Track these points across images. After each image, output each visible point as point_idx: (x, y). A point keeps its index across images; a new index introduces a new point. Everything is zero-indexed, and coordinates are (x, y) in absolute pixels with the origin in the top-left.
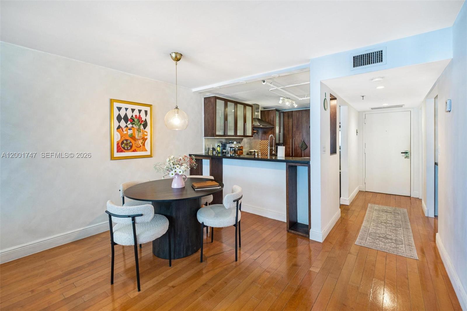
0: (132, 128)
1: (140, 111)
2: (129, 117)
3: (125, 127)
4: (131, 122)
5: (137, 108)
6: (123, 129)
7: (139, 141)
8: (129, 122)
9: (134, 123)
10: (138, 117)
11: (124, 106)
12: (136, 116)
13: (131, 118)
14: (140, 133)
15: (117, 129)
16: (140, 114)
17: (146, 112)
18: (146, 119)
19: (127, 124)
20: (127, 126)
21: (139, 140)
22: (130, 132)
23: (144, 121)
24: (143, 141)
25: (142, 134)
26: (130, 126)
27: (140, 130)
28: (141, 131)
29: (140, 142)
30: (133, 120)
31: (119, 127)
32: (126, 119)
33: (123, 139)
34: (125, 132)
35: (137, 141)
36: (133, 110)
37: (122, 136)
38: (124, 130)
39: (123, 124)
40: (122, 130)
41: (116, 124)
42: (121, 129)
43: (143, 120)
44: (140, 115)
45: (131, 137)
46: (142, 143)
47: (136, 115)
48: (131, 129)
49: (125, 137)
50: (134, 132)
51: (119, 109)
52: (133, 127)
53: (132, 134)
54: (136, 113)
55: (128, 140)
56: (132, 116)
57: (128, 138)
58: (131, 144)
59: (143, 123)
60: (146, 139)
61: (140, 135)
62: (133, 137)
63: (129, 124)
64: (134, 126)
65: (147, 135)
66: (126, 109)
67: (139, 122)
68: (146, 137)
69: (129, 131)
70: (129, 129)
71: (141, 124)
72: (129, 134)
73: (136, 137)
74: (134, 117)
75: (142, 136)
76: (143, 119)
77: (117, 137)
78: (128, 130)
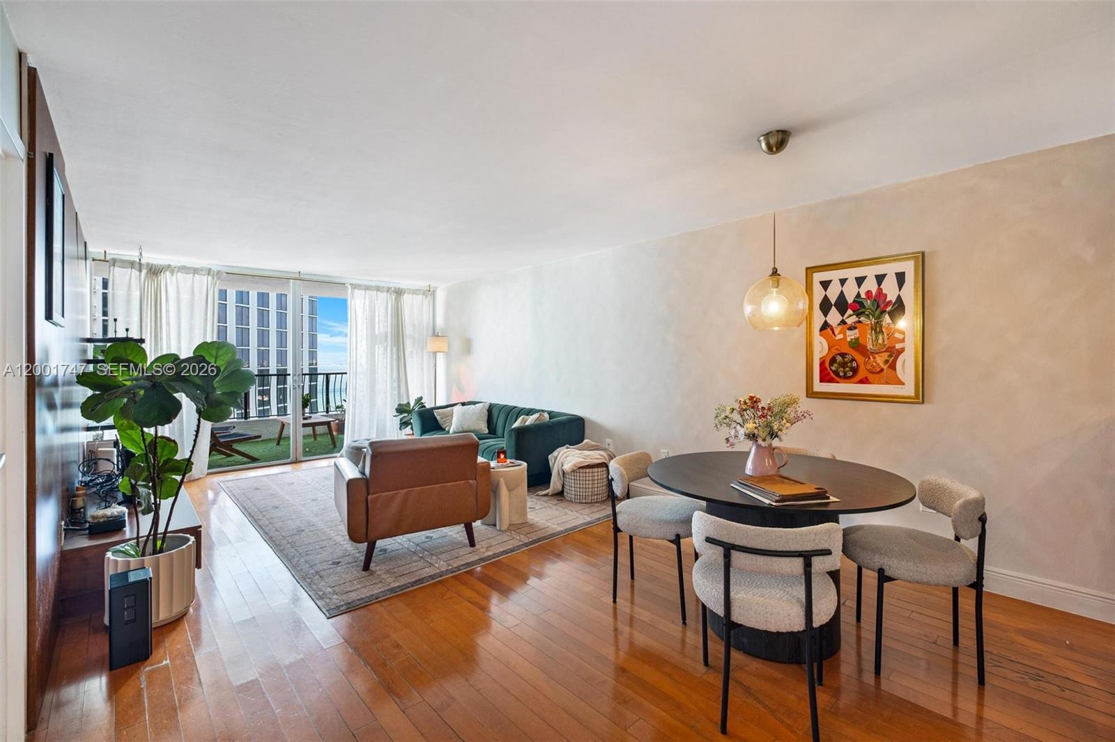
0: (857, 325)
1: (880, 279)
2: (850, 300)
3: (839, 324)
4: (853, 311)
5: (870, 272)
6: (835, 329)
7: (876, 356)
8: (850, 312)
9: (863, 313)
10: (876, 295)
11: (834, 276)
12: (869, 293)
13: (854, 301)
14: (880, 337)
15: (821, 330)
16: (881, 287)
17: (901, 278)
18: (899, 298)
19: (844, 318)
20: (843, 322)
21: (877, 353)
22: (852, 335)
23: (894, 301)
24: (890, 356)
25: (886, 340)
26: (851, 320)
27: (881, 327)
28: (884, 330)
29: (880, 360)
30: (861, 305)
31: (825, 326)
32: (842, 305)
33: (834, 352)
34: (841, 336)
35: (871, 357)
36: (860, 281)
37: (832, 347)
38: (837, 331)
39: (834, 317)
40: (831, 332)
41: (818, 318)
42: (829, 330)
43: (891, 301)
44: (880, 290)
45: (853, 348)
46: (886, 362)
47: (869, 291)
48: (855, 328)
49: (839, 348)
50: (863, 334)
51: (825, 285)
52: (860, 322)
53: (857, 339)
54: (870, 285)
55: (846, 354)
56: (858, 295)
57: (846, 349)
58: (854, 364)
59: (889, 309)
60: (902, 351)
61: (880, 341)
62: (857, 346)
63: (850, 316)
64: (862, 319)
65: (903, 341)
66: (843, 282)
67: (878, 306)
68: (898, 346)
69: (849, 333)
70: (850, 329)
71: (885, 311)
72: (849, 339)
73: (870, 346)
74: (863, 296)
75: (885, 343)
76: (892, 297)
77: (821, 348)
78: (847, 331)
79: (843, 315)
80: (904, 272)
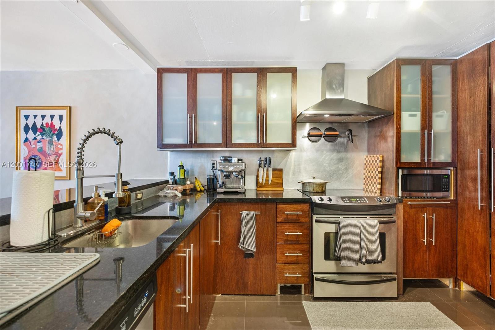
0: (42, 140)
1: (52, 117)
2: (39, 127)
3: (33, 139)
4: (40, 133)
5: (48, 113)
6: (31, 142)
7: (50, 156)
8: (38, 133)
9: (45, 134)
10: (50, 125)
11: (31, 113)
12: (47, 124)
13: (41, 127)
14: (52, 147)
15: (24, 142)
16: (53, 121)
17: (61, 117)
18: (60, 128)
19: (36, 136)
20: (35, 138)
21: (51, 155)
22: (39, 145)
23: (58, 129)
24: (56, 157)
25: (54, 149)
26: (39, 138)
27: (52, 141)
28: (54, 143)
29: (52, 158)
30: (44, 130)
31: (26, 140)
32: (34, 128)
33: (31, 154)
34: (34, 146)
35: (48, 157)
36: (43, 117)
37: (30, 151)
38: (32, 143)
39: (31, 135)
40: (29, 144)
41: (23, 136)
42: (28, 142)
43: (56, 129)
44: (52, 123)
45: (40, 152)
46: (55, 160)
47: (47, 123)
48: (41, 142)
49: (33, 153)
50: (44, 145)
51: (27, 117)
52: (43, 139)
53: (42, 148)
54: (48, 120)
55: (37, 156)
56: (42, 125)
57: (37, 153)
58: (40, 161)
59: (56, 133)
60: (61, 154)
61: (52, 149)
62: (42, 151)
63: (39, 135)
64: (44, 137)
65: (62, 149)
66: (35, 116)
67: (51, 131)
68: (60, 152)
69: (38, 144)
70: (38, 142)
71: (54, 134)
72: (38, 148)
73: (47, 152)
74: (45, 125)
75: (54, 150)
76: (57, 127)
77: (24, 152)
78: (37, 143)
79: (35, 134)
80: (62, 115)
